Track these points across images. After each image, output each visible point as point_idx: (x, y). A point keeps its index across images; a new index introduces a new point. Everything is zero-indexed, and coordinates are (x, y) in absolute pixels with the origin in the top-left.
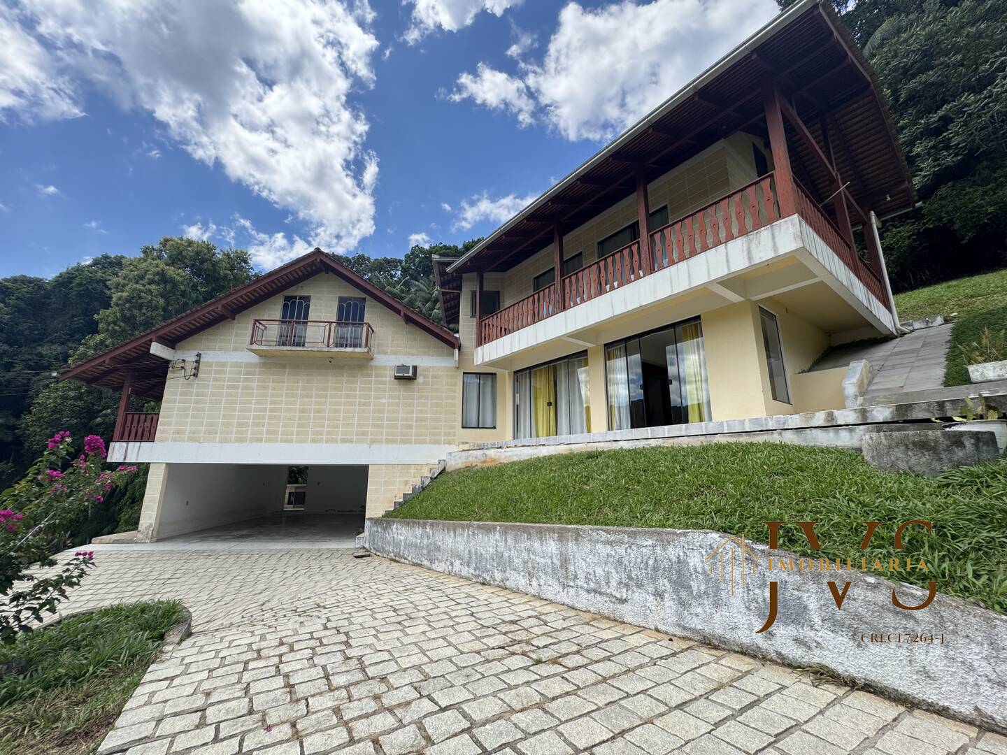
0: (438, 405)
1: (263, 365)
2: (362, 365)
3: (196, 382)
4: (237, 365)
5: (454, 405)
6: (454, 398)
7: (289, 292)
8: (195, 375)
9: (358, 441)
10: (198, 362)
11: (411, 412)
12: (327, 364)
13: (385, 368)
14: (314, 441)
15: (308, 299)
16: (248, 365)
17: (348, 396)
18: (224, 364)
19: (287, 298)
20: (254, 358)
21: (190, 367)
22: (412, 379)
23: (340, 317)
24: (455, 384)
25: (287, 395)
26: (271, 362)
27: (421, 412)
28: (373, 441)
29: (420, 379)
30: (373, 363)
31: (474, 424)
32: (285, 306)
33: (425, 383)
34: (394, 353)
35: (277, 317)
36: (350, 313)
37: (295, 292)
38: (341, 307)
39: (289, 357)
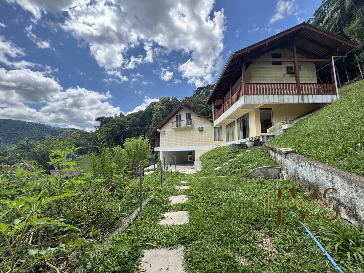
0: (208, 136)
1: (175, 131)
2: (192, 128)
3: (165, 135)
4: (170, 131)
5: (212, 136)
6: (212, 134)
8: (164, 134)
9: (193, 145)
10: (164, 132)
11: (203, 138)
12: (186, 129)
13: (196, 129)
14: (185, 146)
15: (180, 115)
16: (172, 131)
17: (190, 136)
18: (168, 131)
20: (173, 130)
21: (163, 132)
22: (202, 130)
23: (187, 119)
24: (212, 131)
25: (179, 137)
26: (176, 130)
27: (205, 138)
28: (196, 145)
29: (204, 130)
30: (194, 128)
31: (218, 140)
32: (177, 117)
33: (205, 131)
34: (198, 125)
35: (176, 121)
36: (189, 117)
37: (178, 114)
38: (187, 116)
39: (178, 129)
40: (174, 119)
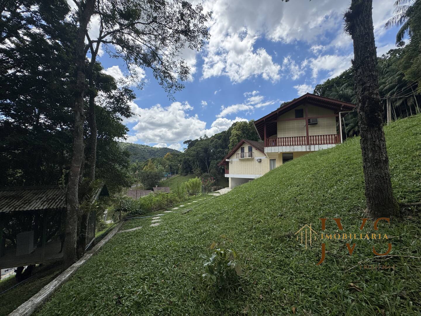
0: (265, 167)
1: (240, 161)
2: (252, 160)
4: (236, 161)
5: (268, 167)
6: (268, 165)
7: (241, 147)
8: (232, 163)
9: (253, 174)
10: (232, 161)
11: (261, 168)
12: (248, 160)
13: (256, 160)
14: (247, 174)
15: (244, 147)
16: (238, 161)
17: (251, 166)
19: (242, 148)
22: (260, 162)
24: (268, 162)
25: (243, 166)
28: (255, 174)
29: (262, 162)
30: (254, 159)
34: (258, 156)
35: (240, 153)
36: (250, 150)
37: (242, 146)
38: (249, 148)
39: (243, 159)
40: (239, 152)
